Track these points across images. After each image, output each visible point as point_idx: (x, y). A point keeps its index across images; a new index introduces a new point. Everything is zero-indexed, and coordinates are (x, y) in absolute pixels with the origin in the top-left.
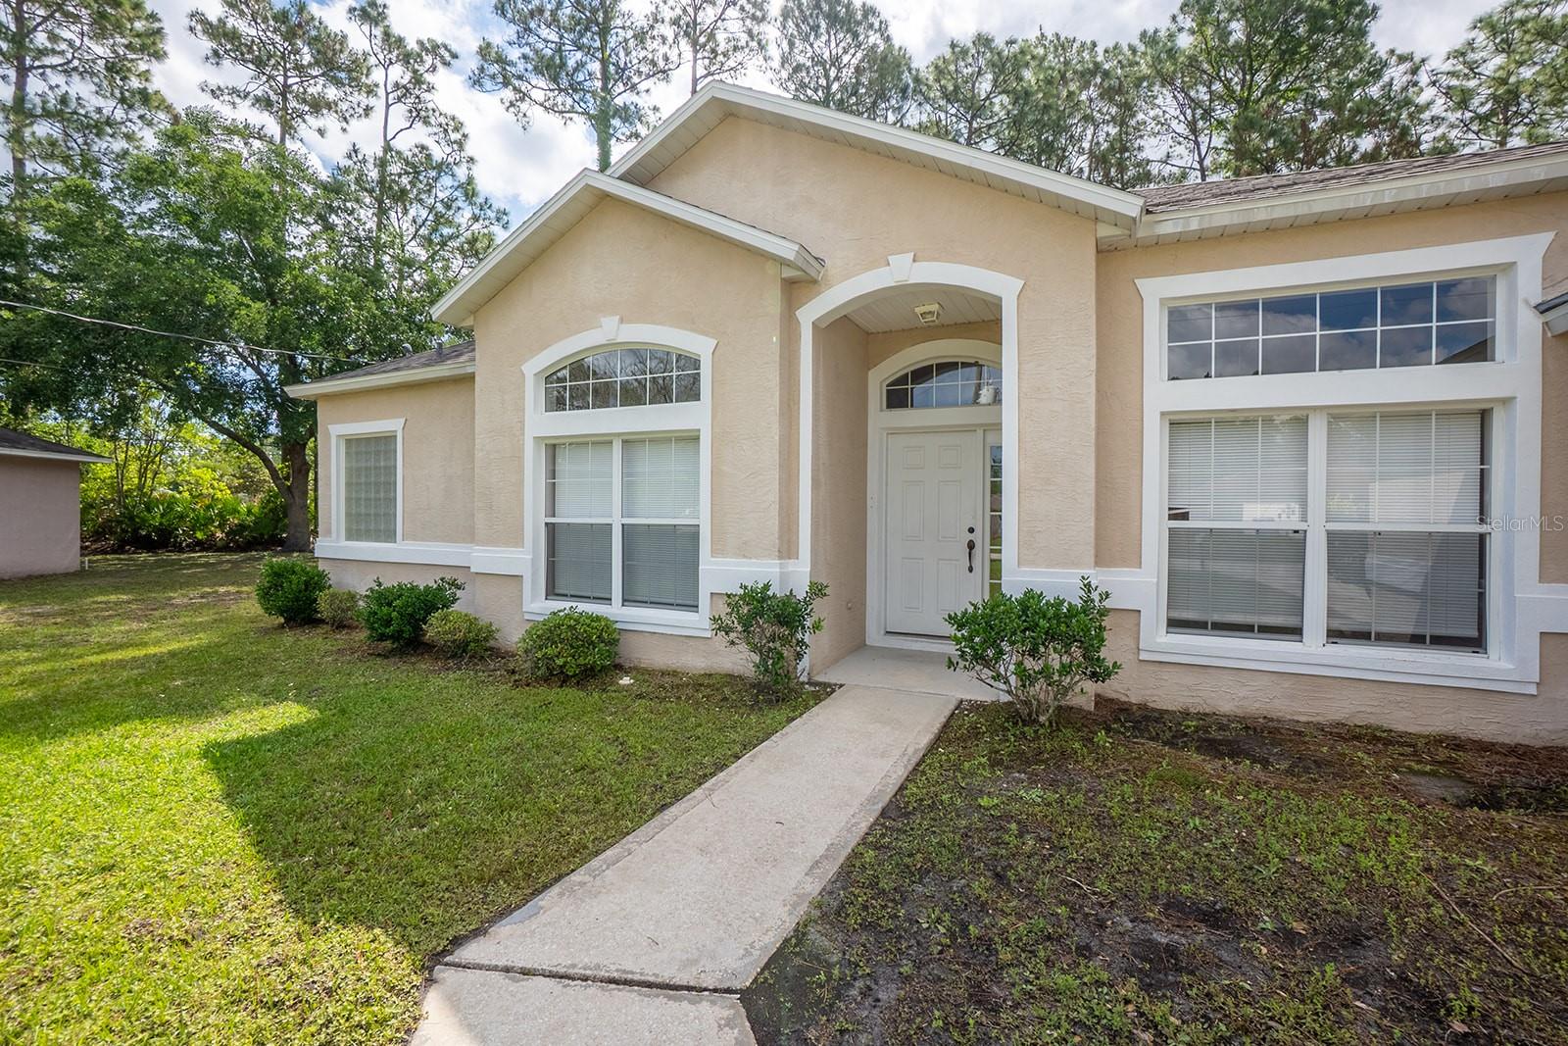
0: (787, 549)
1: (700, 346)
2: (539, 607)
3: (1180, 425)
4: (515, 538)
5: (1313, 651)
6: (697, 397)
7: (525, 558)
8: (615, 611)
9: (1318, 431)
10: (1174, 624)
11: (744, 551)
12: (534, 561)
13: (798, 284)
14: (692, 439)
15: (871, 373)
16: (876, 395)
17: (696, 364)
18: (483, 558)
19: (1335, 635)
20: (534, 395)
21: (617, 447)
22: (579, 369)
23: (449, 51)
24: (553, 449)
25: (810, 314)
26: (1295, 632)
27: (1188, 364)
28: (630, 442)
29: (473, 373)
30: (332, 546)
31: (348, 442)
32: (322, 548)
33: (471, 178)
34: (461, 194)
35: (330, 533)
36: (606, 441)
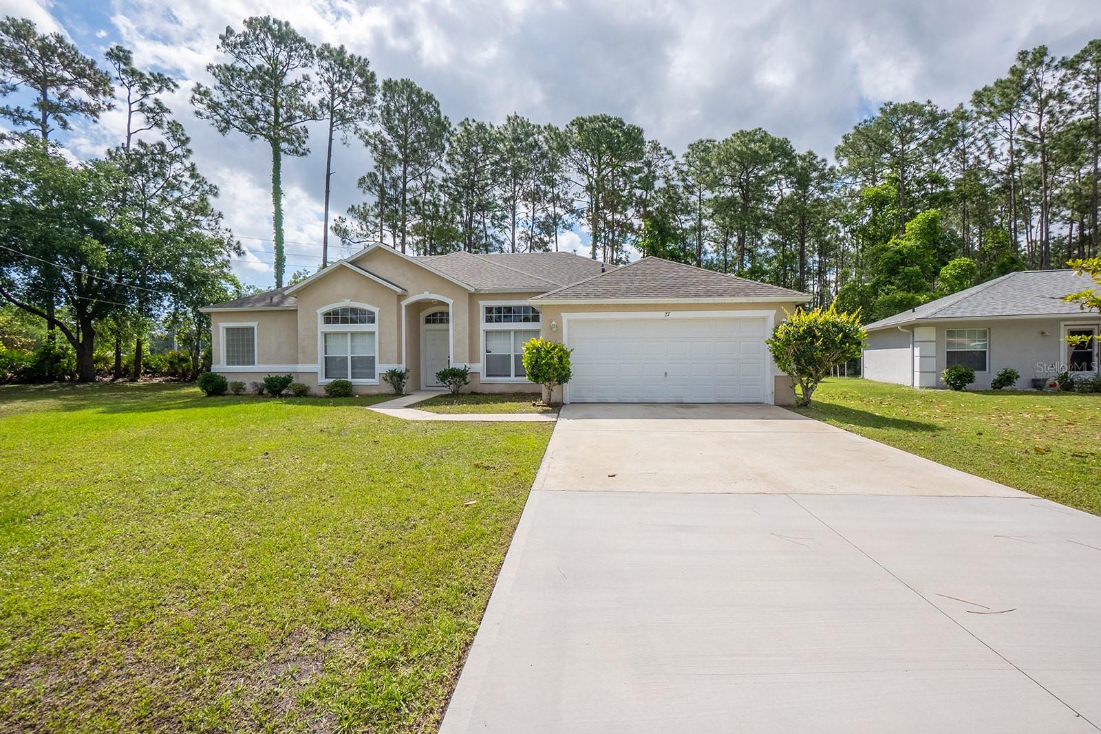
0: (400, 362)
1: (375, 310)
2: (323, 381)
3: (487, 333)
4: (315, 361)
5: (513, 379)
6: (374, 323)
7: (318, 367)
8: (349, 379)
9: (512, 334)
10: (487, 376)
11: (388, 362)
12: (322, 367)
13: (400, 297)
14: (373, 333)
15: (421, 314)
16: (422, 320)
17: (374, 313)
18: (301, 368)
19: (516, 376)
20: (320, 319)
21: (349, 335)
22: (335, 313)
23: (172, 83)
24: (327, 335)
25: (404, 303)
26: (510, 376)
27: (489, 320)
28: (353, 334)
29: (297, 310)
30: (220, 366)
31: (228, 329)
32: (215, 368)
33: (193, 165)
34: (187, 174)
35: (219, 363)
36: (346, 333)
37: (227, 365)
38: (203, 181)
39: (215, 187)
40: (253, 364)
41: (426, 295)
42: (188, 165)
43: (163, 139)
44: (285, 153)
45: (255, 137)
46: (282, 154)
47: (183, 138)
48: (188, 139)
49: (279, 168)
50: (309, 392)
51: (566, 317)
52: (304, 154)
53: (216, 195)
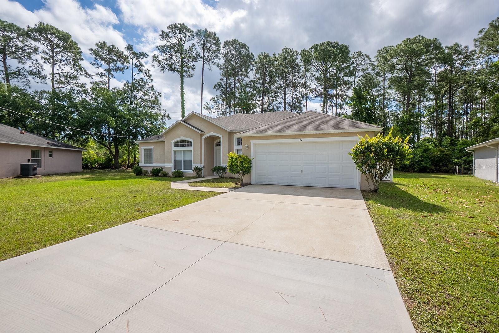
0: (201, 163)
2: (173, 170)
3: (238, 150)
4: (171, 162)
6: (191, 146)
7: (172, 165)
8: (183, 170)
11: (196, 163)
12: (173, 165)
13: (201, 135)
14: (191, 151)
15: (214, 142)
16: (215, 145)
17: (191, 142)
18: (166, 165)
20: (173, 145)
21: (183, 152)
22: (178, 142)
23: (147, 55)
24: (175, 152)
25: (203, 137)
27: (239, 144)
28: (184, 151)
29: (165, 142)
30: (142, 164)
31: (145, 149)
32: (140, 165)
33: (152, 85)
34: (150, 89)
35: (141, 163)
36: (182, 151)
37: (144, 163)
38: (156, 91)
39: (160, 93)
40: (152, 163)
41: (212, 134)
42: (151, 86)
43: (143, 77)
44: (185, 77)
45: (174, 72)
46: (184, 77)
47: (149, 75)
48: (151, 75)
49: (183, 83)
50: (168, 175)
51: (252, 142)
52: (192, 76)
53: (160, 96)
